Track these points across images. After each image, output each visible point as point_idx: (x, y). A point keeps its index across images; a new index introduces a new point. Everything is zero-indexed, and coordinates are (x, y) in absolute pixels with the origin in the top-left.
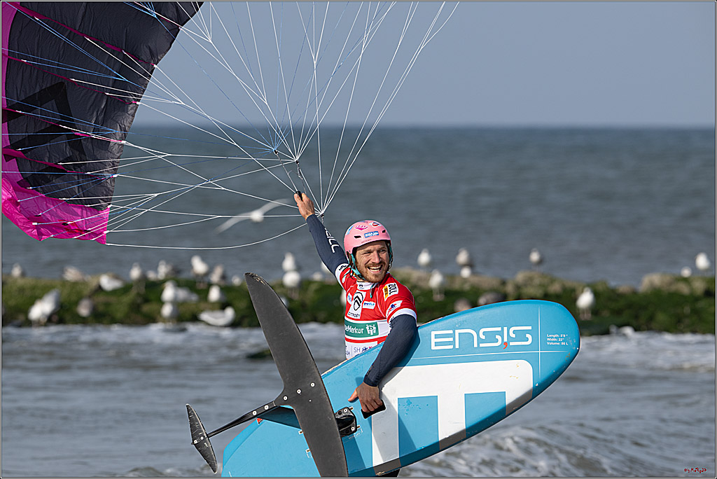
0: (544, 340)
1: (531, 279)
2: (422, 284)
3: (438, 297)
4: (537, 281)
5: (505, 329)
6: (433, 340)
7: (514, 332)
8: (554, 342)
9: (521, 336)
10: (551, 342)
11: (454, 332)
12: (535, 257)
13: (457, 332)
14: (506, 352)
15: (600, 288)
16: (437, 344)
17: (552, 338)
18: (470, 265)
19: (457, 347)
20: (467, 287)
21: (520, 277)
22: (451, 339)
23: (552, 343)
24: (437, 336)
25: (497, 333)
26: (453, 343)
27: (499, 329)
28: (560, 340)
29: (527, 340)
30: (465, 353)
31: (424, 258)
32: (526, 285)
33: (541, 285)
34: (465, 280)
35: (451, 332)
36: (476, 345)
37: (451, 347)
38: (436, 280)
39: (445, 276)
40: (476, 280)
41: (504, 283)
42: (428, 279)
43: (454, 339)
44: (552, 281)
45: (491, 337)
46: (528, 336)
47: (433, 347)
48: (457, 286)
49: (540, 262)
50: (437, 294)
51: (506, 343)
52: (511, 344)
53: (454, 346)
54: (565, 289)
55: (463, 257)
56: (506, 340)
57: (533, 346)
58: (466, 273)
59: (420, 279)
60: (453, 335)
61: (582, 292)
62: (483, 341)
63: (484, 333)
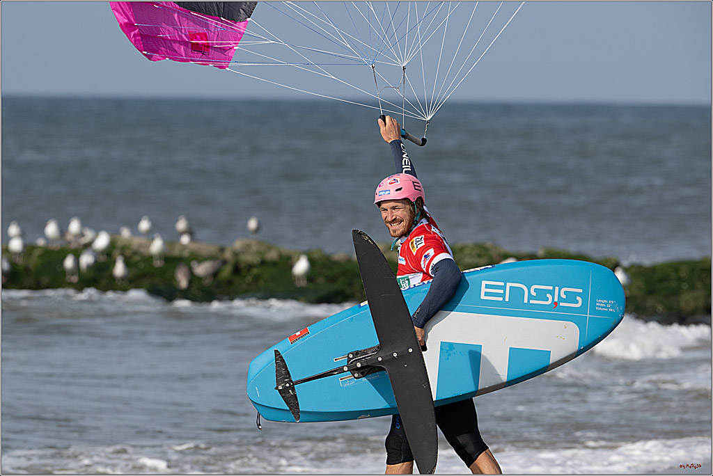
0: (593, 305)
1: (248, 246)
2: (143, 250)
3: (158, 264)
4: (254, 248)
5: (557, 288)
6: (484, 290)
7: (565, 292)
8: (602, 307)
9: (571, 297)
10: (599, 307)
11: (505, 285)
12: (252, 224)
13: (509, 285)
14: (555, 312)
15: (316, 256)
16: (486, 294)
17: (601, 303)
18: (190, 232)
19: (507, 300)
20: (186, 254)
21: (238, 244)
22: (502, 291)
23: (600, 309)
24: (487, 286)
25: (549, 292)
26: (503, 295)
27: (551, 288)
28: (609, 306)
29: (577, 302)
30: (514, 307)
31: (144, 225)
32: (243, 252)
33: (258, 253)
34: (184, 247)
35: (502, 284)
36: (526, 301)
37: (501, 299)
38: (157, 246)
39: (165, 242)
40: (195, 247)
41: (222, 250)
42: (148, 246)
43: (505, 292)
44: (269, 248)
45: (541, 295)
46: (578, 298)
47: (483, 297)
48: (176, 252)
49: (257, 230)
50: (157, 260)
51: (556, 303)
52: (561, 304)
53: (504, 299)
54: (281, 257)
55: (181, 225)
56: (556, 300)
57: (582, 309)
58: (185, 239)
59: (140, 245)
60: (504, 288)
61: (298, 259)
62: (534, 298)
63: (535, 290)
